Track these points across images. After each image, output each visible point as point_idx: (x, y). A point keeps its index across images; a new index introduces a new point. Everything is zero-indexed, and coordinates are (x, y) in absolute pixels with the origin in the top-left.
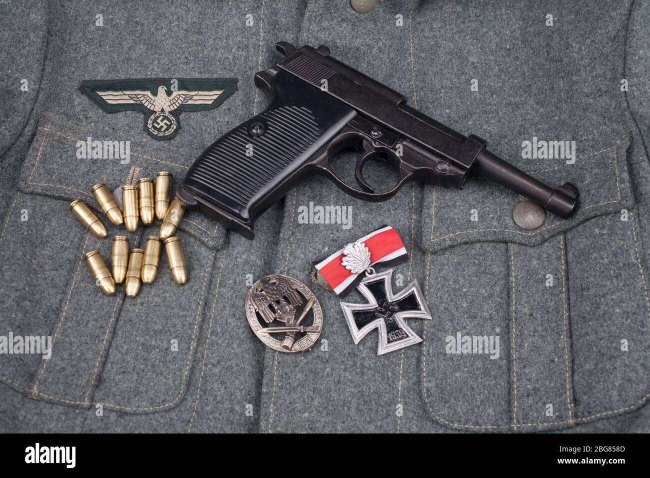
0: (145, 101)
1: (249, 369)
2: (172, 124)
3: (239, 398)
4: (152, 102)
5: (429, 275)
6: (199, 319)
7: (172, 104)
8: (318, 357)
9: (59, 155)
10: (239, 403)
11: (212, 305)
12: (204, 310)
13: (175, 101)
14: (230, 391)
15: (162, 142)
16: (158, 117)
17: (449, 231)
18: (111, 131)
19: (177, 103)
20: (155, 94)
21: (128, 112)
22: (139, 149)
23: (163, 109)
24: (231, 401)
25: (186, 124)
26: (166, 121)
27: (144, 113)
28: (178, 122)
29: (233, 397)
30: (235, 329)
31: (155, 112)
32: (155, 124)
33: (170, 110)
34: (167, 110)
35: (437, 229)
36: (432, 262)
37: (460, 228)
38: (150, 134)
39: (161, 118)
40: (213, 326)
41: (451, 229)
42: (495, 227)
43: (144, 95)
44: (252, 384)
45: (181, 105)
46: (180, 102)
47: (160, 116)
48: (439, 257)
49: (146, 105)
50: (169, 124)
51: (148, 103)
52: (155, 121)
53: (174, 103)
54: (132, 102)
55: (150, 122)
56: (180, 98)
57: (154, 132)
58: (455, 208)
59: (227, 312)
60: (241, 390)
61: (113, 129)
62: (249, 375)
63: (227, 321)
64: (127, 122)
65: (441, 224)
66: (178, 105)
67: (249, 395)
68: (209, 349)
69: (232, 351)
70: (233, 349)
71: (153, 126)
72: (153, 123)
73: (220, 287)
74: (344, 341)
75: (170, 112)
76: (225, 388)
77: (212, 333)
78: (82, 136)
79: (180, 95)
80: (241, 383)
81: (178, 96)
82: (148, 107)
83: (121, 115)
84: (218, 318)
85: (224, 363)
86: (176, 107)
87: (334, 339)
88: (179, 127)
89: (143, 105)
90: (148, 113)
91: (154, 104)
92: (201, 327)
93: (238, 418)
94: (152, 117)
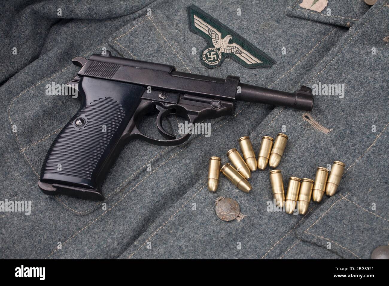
0: (214, 37)
1: (134, 225)
2: (217, 60)
3: (115, 236)
4: (217, 41)
5: (288, 252)
6: (132, 177)
7: (227, 49)
8: (180, 247)
9: (143, 35)
10: (112, 239)
11: (147, 174)
12: (140, 174)
13: (230, 48)
14: (114, 229)
15: (203, 67)
16: (213, 51)
17: (323, 234)
18: (182, 41)
19: (230, 50)
20: (223, 37)
21: (200, 37)
22: (188, 61)
23: (220, 48)
24: (110, 234)
25: (225, 65)
26: (215, 56)
27: (208, 44)
28: (222, 62)
29: (112, 233)
30: (147, 197)
31: (214, 47)
32: (208, 54)
33: (223, 52)
34: (222, 50)
35: (316, 227)
36: (297, 245)
37: (333, 237)
38: (201, 57)
39: (215, 53)
40: (137, 187)
41: (325, 233)
42: (355, 252)
43: (216, 34)
44: (129, 235)
45: (232, 53)
46: (233, 51)
47: (215, 51)
48: (304, 245)
49: (213, 40)
50: (216, 59)
51: (215, 39)
52: (210, 52)
53: (229, 49)
54: (207, 33)
55: (207, 51)
56: (235, 49)
57: (204, 58)
58: (340, 223)
59: (151, 185)
60: (120, 233)
61: (185, 41)
62: (131, 229)
63: (146, 189)
64: (195, 42)
65: (322, 226)
66: (230, 52)
67: (122, 239)
68: (125, 198)
69: (135, 208)
70: (136, 207)
71: (206, 55)
72: (208, 52)
73: (160, 168)
74: (203, 251)
75: (222, 53)
76: (113, 226)
77: (134, 191)
78: (165, 33)
79: (236, 47)
80: (123, 229)
81: (234, 47)
82: (213, 42)
83: (195, 36)
84: (144, 184)
85: (125, 212)
86: (228, 52)
87: (198, 245)
88: (220, 65)
89: (211, 39)
90: (210, 44)
91: (217, 42)
92: (130, 183)
93: (105, 247)
94: (210, 49)
